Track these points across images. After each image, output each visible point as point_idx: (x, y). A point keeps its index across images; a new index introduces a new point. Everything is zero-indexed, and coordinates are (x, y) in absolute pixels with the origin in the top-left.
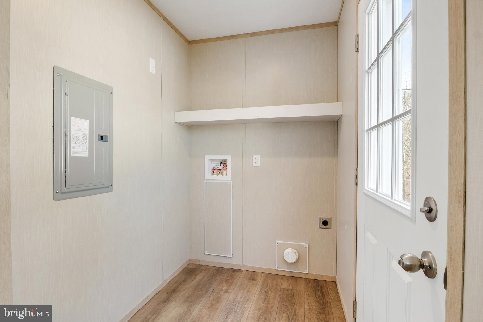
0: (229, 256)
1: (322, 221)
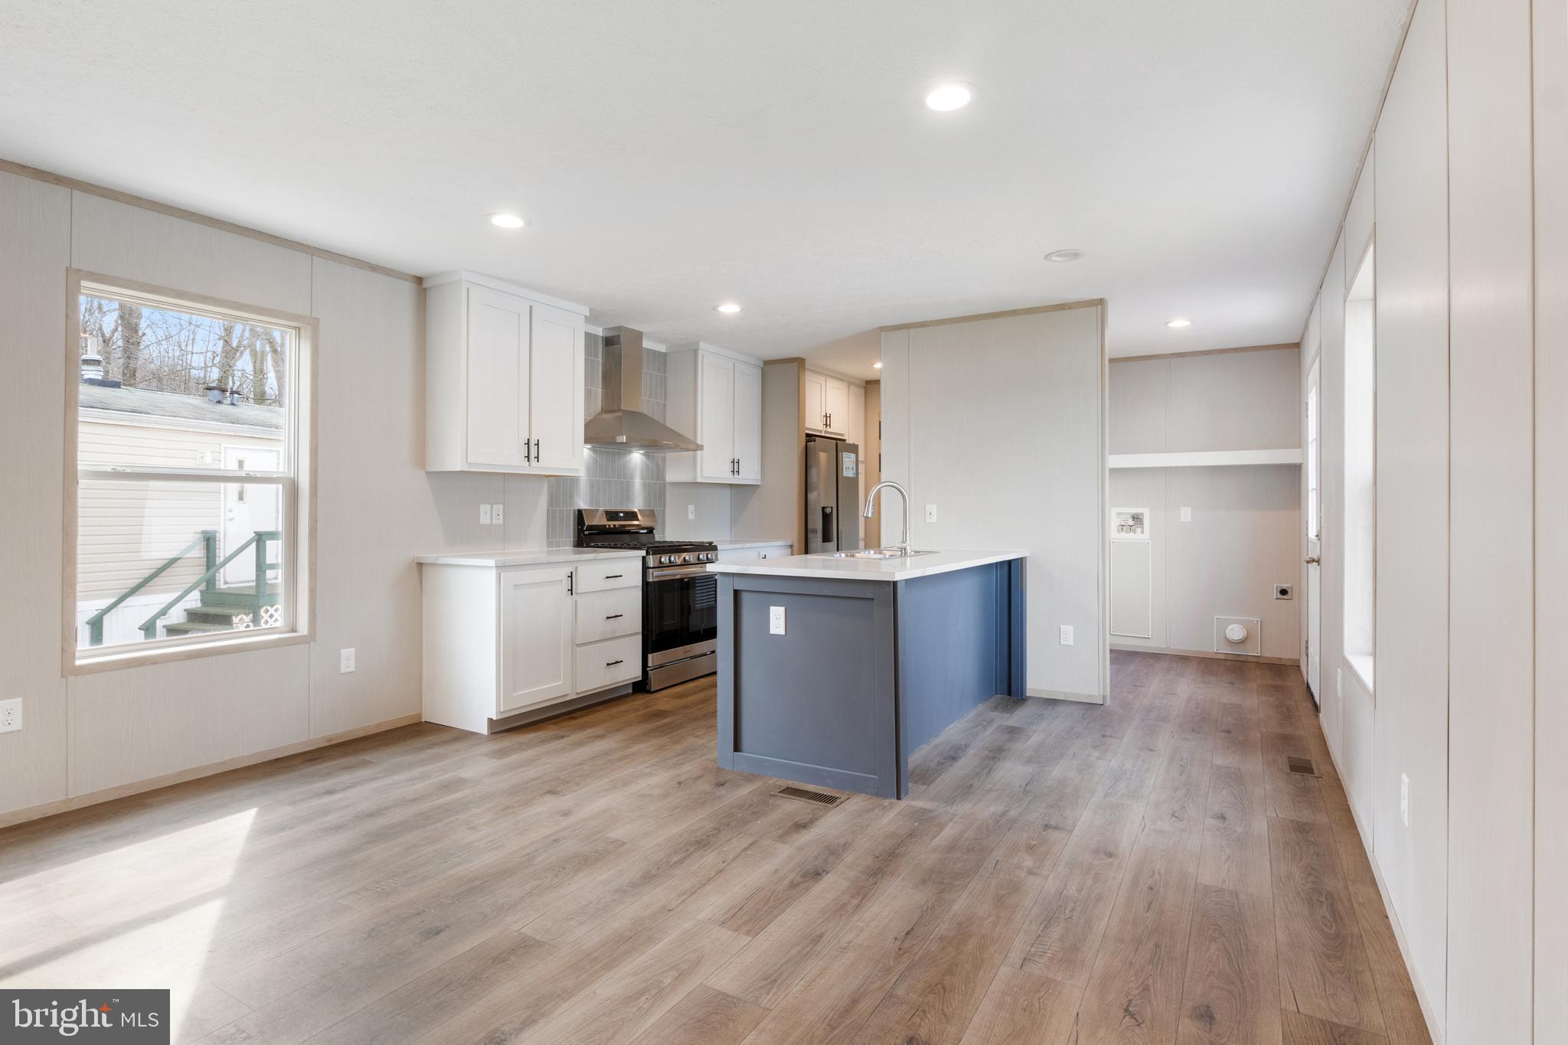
0: (1146, 636)
1: (1279, 589)
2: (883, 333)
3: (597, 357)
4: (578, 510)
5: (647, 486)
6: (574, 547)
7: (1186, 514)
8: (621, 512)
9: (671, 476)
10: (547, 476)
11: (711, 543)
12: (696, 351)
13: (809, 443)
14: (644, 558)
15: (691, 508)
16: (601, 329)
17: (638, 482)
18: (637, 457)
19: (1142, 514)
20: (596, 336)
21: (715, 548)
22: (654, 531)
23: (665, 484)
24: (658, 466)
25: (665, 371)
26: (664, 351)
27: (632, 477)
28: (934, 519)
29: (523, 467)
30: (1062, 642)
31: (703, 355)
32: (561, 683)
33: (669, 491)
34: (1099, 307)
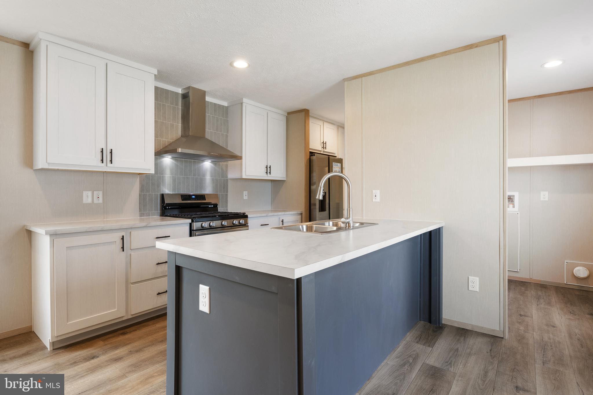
2: (346, 83)
3: (178, 106)
4: (162, 194)
5: (215, 181)
6: (160, 216)
7: (545, 196)
8: (193, 195)
9: (231, 175)
10: (140, 174)
11: (244, 213)
12: (242, 103)
13: (311, 157)
14: (191, 224)
15: (245, 193)
16: (180, 90)
17: (208, 178)
18: (207, 164)
19: (514, 196)
20: (177, 94)
21: (246, 217)
22: (218, 206)
23: (227, 180)
24: (222, 169)
25: (227, 117)
26: (227, 105)
27: (204, 175)
28: (378, 199)
29: (102, 167)
30: (470, 289)
31: (246, 106)
32: (116, 310)
33: (230, 184)
34: (501, 42)
